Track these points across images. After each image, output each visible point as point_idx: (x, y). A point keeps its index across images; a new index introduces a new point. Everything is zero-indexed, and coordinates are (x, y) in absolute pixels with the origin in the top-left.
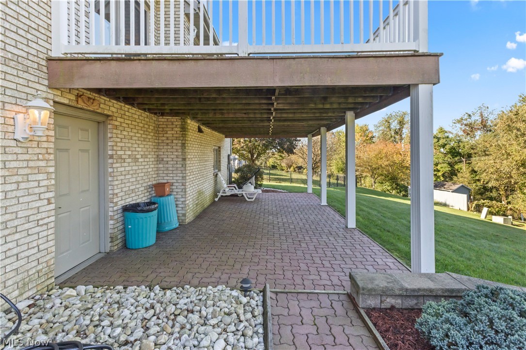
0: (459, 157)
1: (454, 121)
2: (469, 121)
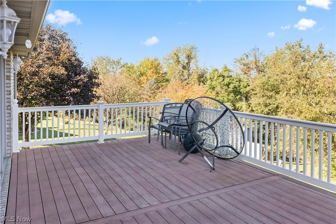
0: (239, 96)
1: (235, 61)
2: (246, 61)
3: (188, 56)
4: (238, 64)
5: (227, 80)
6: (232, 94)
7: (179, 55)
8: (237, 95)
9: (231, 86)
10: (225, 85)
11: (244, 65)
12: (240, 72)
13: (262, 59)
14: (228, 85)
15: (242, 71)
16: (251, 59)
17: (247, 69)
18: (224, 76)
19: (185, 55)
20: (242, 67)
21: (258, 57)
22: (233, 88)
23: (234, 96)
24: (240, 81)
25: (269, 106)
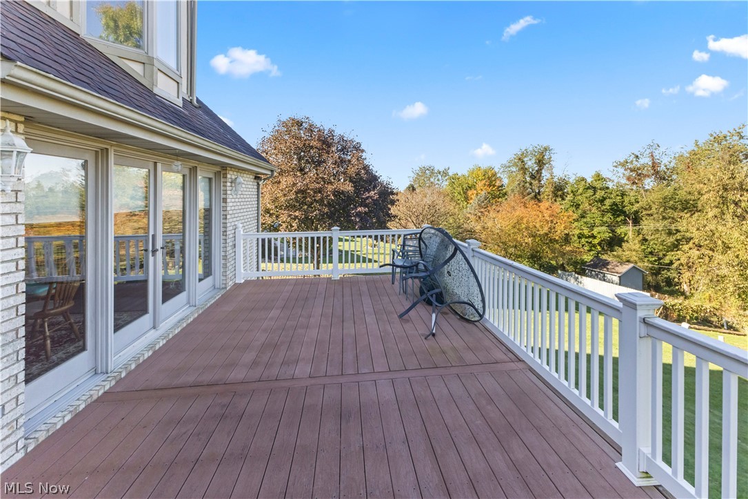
0: (622, 218)
1: (615, 164)
2: (636, 164)
3: (539, 161)
4: (621, 170)
5: (599, 194)
6: (609, 215)
7: (525, 159)
8: (618, 216)
9: (608, 202)
10: (596, 201)
11: (632, 171)
12: (624, 181)
13: (665, 160)
14: (602, 201)
15: (628, 179)
16: (645, 160)
17: (637, 175)
18: (595, 189)
19: (533, 161)
20: (628, 173)
21: (658, 157)
22: (610, 206)
23: (612, 218)
24: (623, 195)
25: (676, 234)
